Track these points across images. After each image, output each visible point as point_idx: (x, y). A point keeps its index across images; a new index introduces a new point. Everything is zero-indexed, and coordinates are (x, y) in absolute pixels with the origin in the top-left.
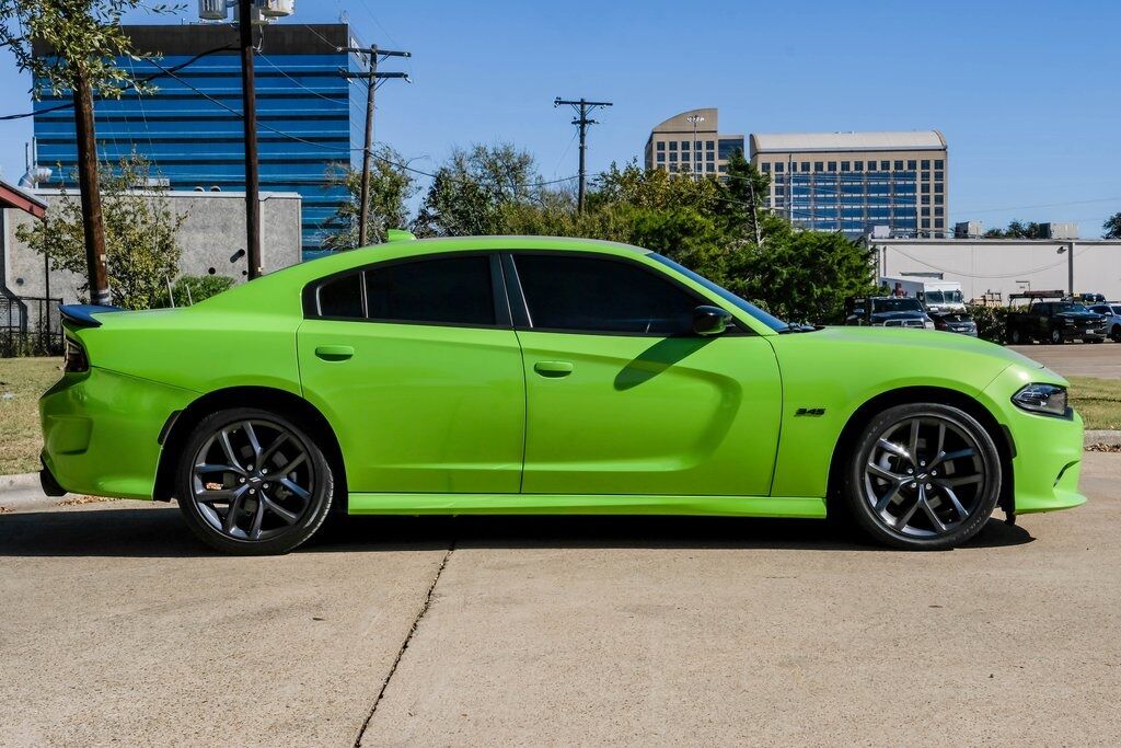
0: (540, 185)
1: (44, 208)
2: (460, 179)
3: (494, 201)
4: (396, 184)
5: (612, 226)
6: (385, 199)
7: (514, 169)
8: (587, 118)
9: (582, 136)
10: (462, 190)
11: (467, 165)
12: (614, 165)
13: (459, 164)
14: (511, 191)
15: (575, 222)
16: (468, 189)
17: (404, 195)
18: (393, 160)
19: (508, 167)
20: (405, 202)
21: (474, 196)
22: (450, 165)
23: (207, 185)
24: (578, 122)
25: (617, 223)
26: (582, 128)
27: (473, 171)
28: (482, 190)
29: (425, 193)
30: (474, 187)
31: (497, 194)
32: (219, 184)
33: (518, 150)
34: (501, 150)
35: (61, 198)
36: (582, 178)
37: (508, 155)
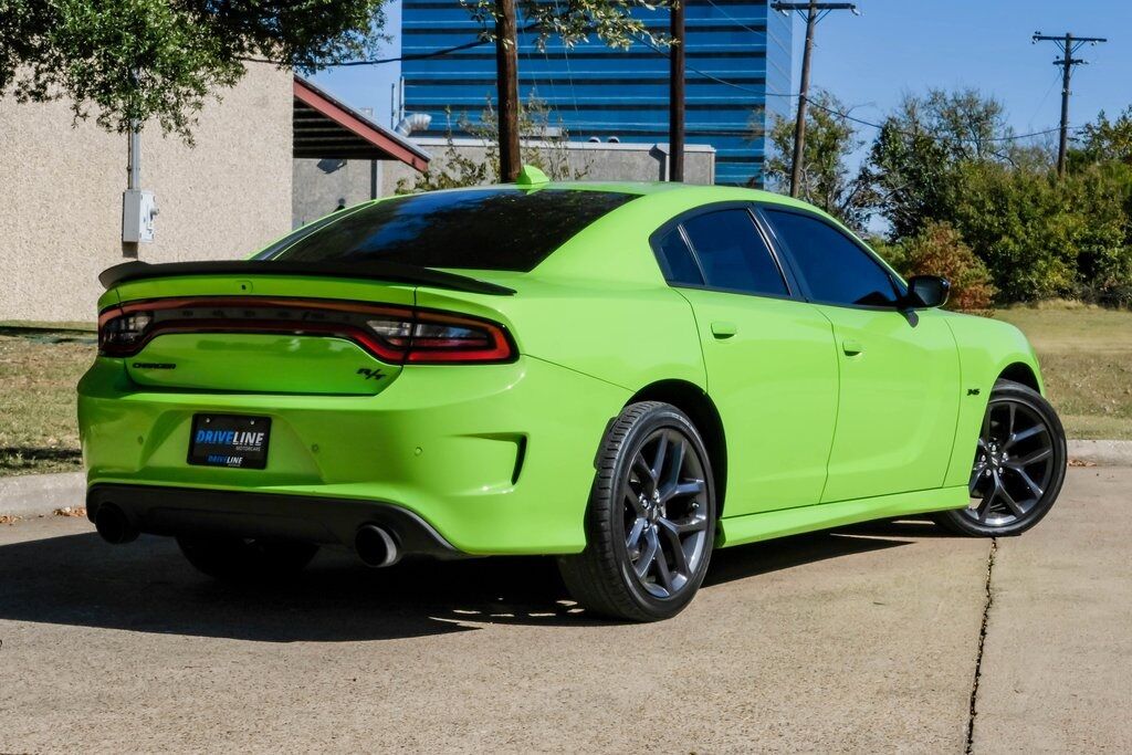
0: (1010, 140)
1: (426, 160)
2: (912, 131)
3: (952, 157)
4: (834, 136)
5: (1100, 191)
6: (820, 155)
7: (978, 119)
8: (1074, 57)
9: (1066, 79)
10: (913, 144)
11: (920, 114)
12: (1102, 115)
13: (911, 113)
14: (974, 145)
15: (1052, 185)
16: (921, 144)
17: (843, 150)
18: (832, 108)
19: (970, 116)
20: (843, 159)
21: (928, 151)
22: (899, 114)
23: (604, 134)
24: (1062, 62)
25: (1106, 187)
26: (1067, 70)
27: (928, 121)
28: (937, 144)
29: (868, 149)
30: (930, 141)
31: (956, 150)
32: (618, 133)
33: (984, 97)
34: (962, 96)
35: (448, 149)
36: (1063, 132)
37: (971, 102)
